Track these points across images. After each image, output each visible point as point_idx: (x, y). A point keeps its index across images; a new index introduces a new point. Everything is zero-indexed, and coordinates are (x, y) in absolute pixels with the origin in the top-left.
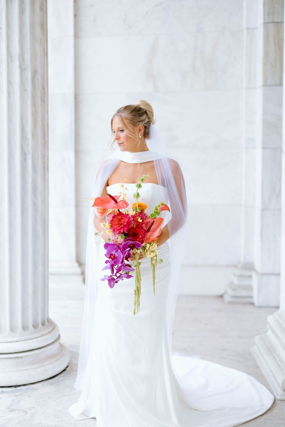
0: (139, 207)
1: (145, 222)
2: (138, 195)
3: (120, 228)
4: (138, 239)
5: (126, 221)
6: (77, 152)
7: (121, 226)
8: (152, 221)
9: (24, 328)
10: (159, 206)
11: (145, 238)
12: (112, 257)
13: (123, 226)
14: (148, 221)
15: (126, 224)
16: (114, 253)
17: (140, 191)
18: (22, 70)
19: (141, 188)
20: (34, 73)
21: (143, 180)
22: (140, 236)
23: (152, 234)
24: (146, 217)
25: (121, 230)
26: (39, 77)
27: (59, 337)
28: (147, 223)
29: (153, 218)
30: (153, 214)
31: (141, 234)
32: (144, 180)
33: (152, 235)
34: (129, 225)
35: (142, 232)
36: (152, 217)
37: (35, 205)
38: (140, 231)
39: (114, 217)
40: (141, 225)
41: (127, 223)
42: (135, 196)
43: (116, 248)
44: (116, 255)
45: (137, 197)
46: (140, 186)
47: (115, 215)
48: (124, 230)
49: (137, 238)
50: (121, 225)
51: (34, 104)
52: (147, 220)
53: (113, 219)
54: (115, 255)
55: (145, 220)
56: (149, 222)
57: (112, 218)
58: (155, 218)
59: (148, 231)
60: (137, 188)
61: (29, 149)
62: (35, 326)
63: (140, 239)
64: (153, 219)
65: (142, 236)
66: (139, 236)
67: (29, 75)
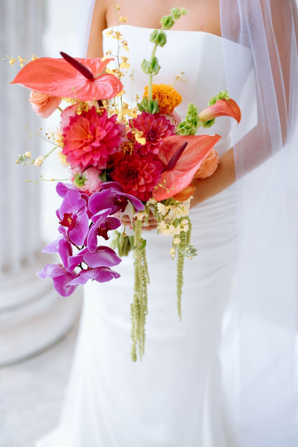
0: (154, 97)
1: (161, 143)
2: (154, 63)
3: (81, 153)
4: (135, 189)
5: (101, 138)
7: (86, 149)
8: (182, 143)
10: (215, 102)
11: (156, 187)
12: (70, 221)
13: (91, 149)
14: (172, 142)
15: (99, 145)
16: (74, 211)
17: (161, 53)
19: (165, 46)
21: (170, 23)
22: (142, 182)
23: (178, 176)
24: (171, 127)
25: (84, 159)
28: (169, 147)
29: (184, 134)
30: (185, 123)
31: (143, 175)
32: (173, 23)
33: (177, 180)
34: (110, 149)
35: (148, 170)
36: (183, 130)
38: (142, 168)
39: (73, 120)
40: (149, 149)
41: (101, 142)
42: (146, 67)
43: (80, 202)
44: (79, 218)
45: (149, 69)
46: (161, 40)
47: (77, 116)
48: (92, 161)
49: (133, 185)
50: (86, 145)
52: (170, 138)
53: (70, 124)
54: (75, 217)
55: (163, 137)
56: (175, 144)
57: (69, 122)
58: (191, 135)
59: (171, 167)
60: (153, 44)
63: (140, 187)
64: (185, 137)
65: (146, 180)
66: (139, 181)
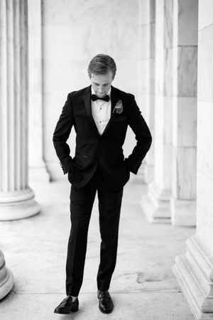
6: (43, 94)
9: (16, 189)
18: (15, 47)
20: (21, 49)
26: (23, 51)
27: (33, 197)
37: (21, 122)
51: (21, 66)
61: (18, 90)
62: (21, 188)
67: (18, 50)
